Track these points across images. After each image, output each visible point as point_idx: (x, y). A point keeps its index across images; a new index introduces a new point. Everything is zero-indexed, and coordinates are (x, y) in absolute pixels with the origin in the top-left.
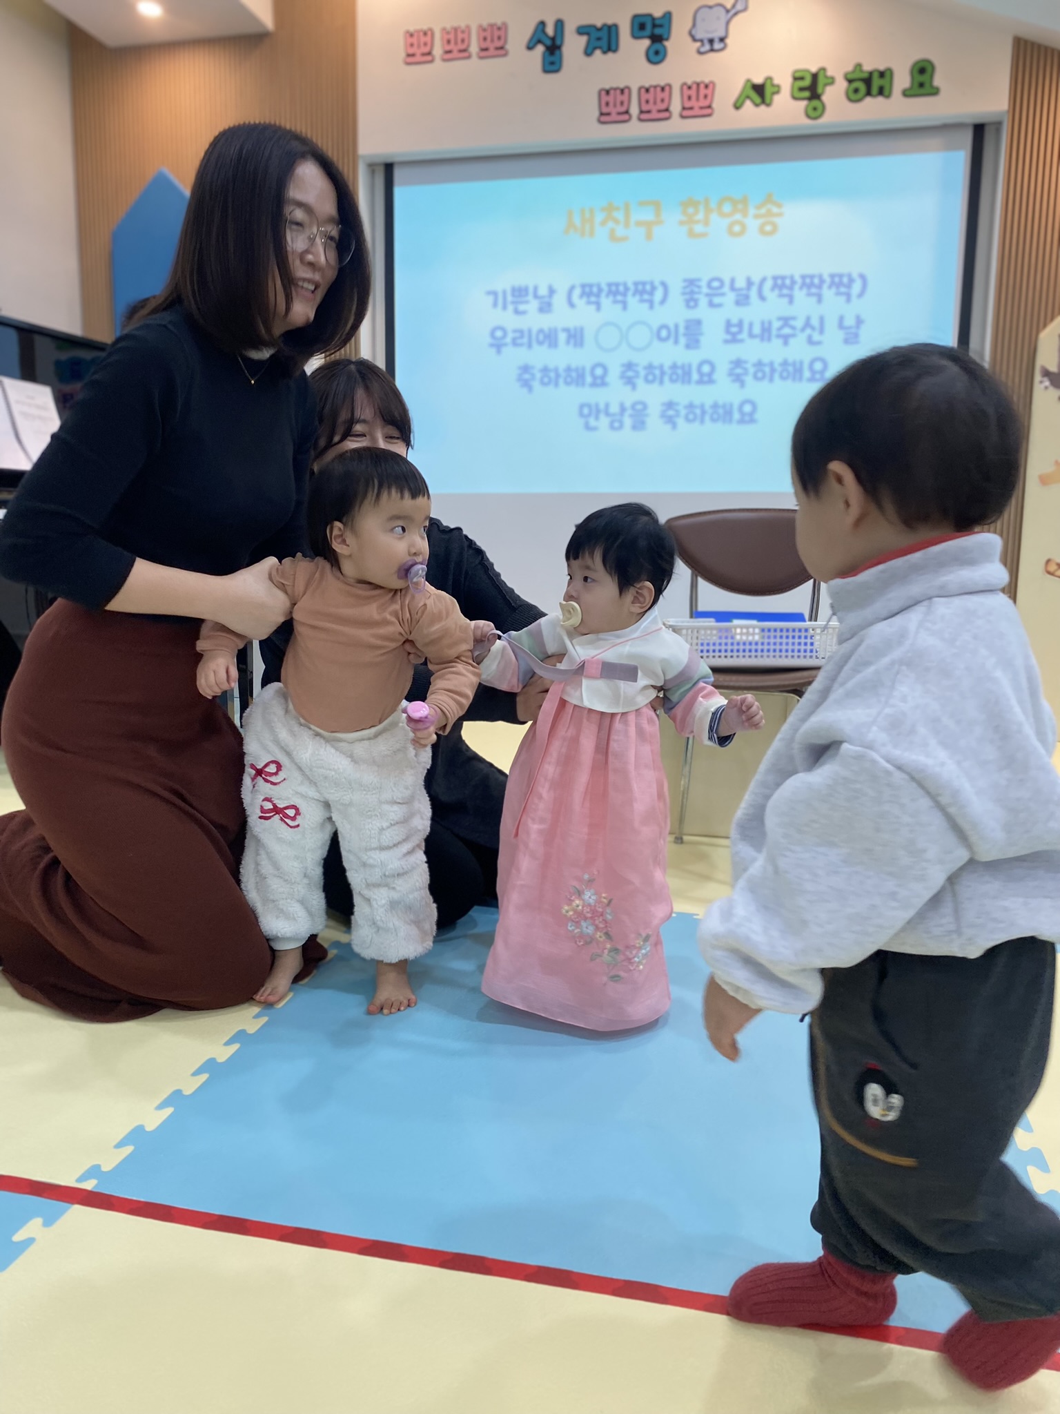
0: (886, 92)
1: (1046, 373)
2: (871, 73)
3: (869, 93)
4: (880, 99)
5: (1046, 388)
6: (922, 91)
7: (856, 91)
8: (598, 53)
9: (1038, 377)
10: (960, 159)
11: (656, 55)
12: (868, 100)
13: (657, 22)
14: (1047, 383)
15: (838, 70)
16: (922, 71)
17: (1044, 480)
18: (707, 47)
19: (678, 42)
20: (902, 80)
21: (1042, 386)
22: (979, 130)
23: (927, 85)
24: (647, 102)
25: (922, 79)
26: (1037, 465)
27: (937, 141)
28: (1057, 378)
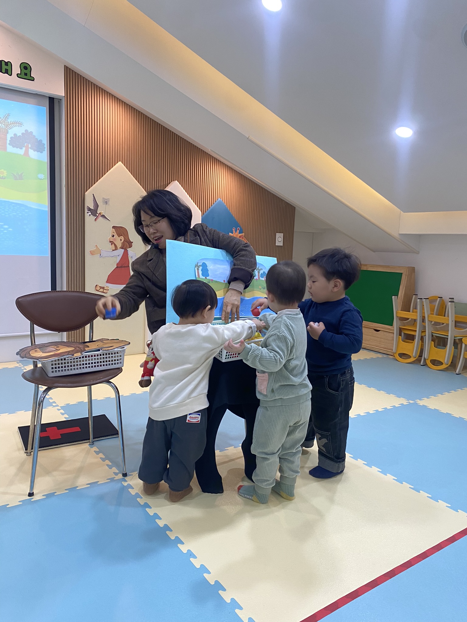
0: (10, 73)
1: (89, 209)
3: (1, 71)
4: (6, 75)
5: (90, 215)
6: (25, 77)
9: (86, 211)
10: (45, 110)
14: (90, 213)
16: (26, 68)
17: (92, 253)
20: (16, 70)
21: (88, 214)
22: (52, 100)
23: (29, 74)
25: (26, 71)
26: (89, 247)
27: (32, 100)
28: (94, 212)
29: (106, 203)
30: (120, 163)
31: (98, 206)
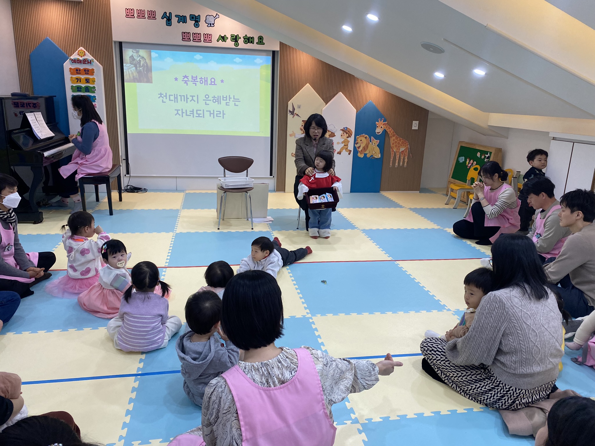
0: (253, 43)
1: (290, 111)
2: (249, 37)
3: (249, 42)
4: (251, 44)
6: (260, 43)
7: (246, 41)
8: (181, 22)
9: (288, 112)
10: (270, 58)
11: (197, 25)
12: (249, 43)
13: (196, 17)
14: (290, 114)
15: (241, 35)
16: (261, 39)
17: (291, 135)
18: (210, 25)
19: (202, 23)
20: (256, 40)
22: (274, 52)
23: (262, 42)
24: (195, 37)
25: (261, 40)
26: (289, 132)
27: (265, 53)
28: (292, 113)
29: (299, 107)
30: (308, 84)
31: (295, 109)
